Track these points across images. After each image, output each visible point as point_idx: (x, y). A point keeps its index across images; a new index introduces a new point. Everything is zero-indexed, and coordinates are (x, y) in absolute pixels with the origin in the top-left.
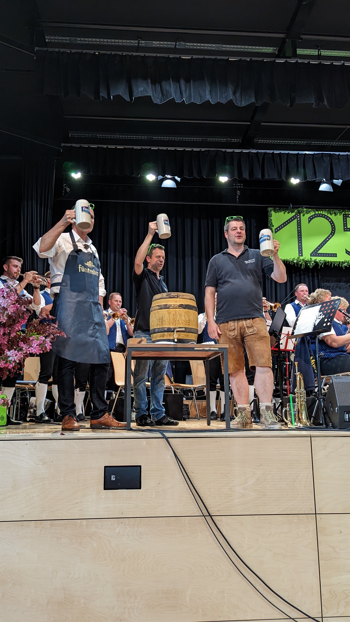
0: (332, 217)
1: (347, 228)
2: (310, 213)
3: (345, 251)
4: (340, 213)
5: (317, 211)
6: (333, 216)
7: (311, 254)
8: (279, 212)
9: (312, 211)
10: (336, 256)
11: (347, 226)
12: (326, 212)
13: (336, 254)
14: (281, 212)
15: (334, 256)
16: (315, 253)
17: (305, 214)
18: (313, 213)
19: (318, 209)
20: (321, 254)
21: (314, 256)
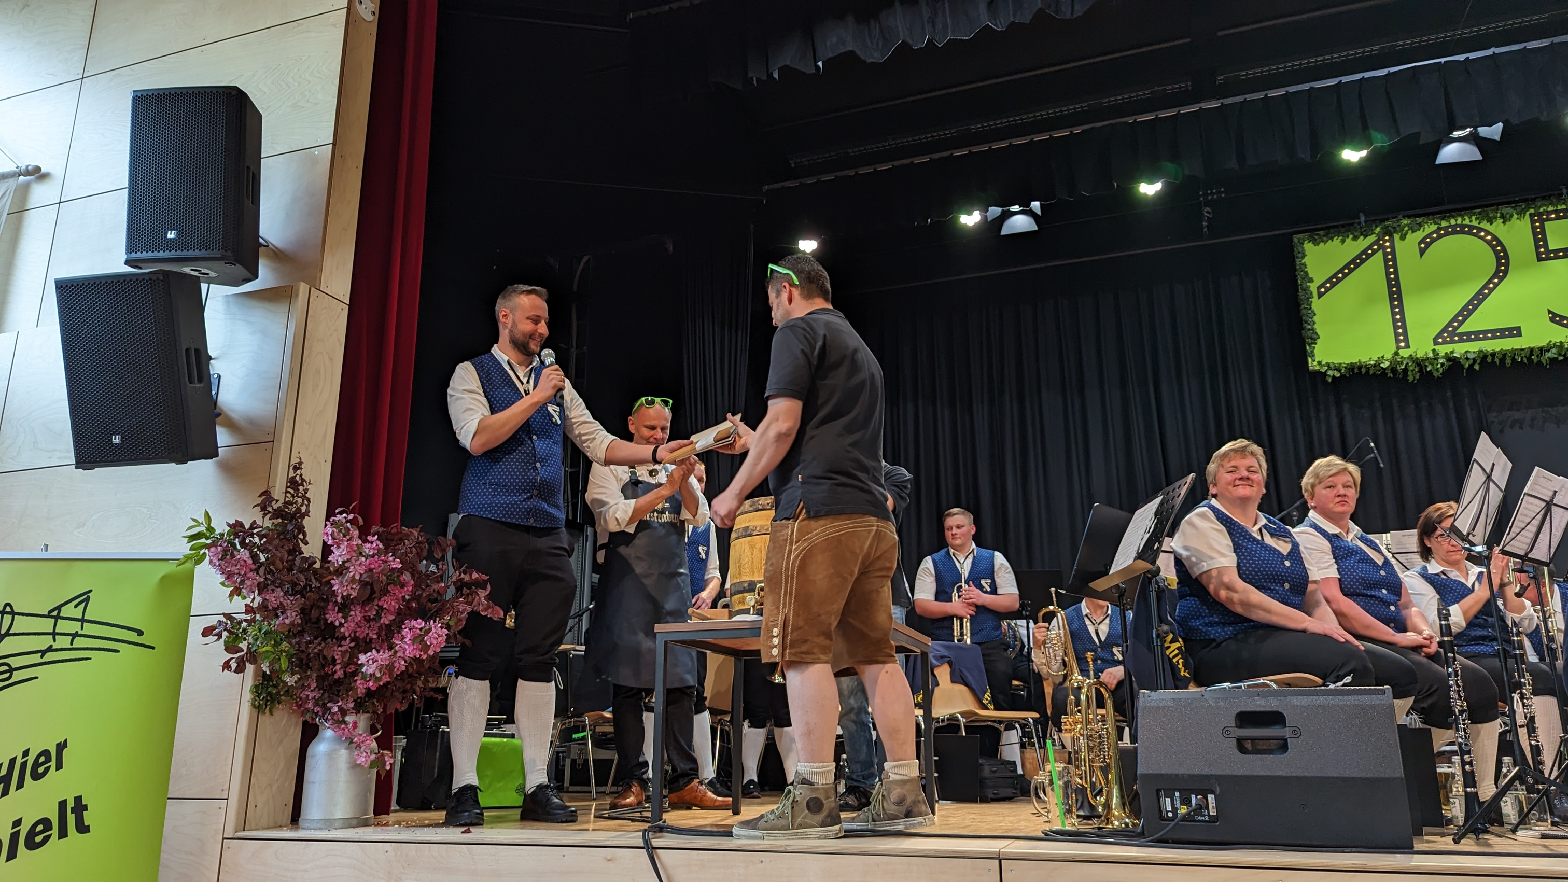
0: (1498, 228)
1: (1548, 252)
2: (1422, 229)
3: (1547, 317)
4: (1521, 213)
5: (1443, 219)
6: (1498, 225)
7: (1436, 339)
8: (1325, 242)
9: (1427, 223)
10: (1519, 334)
11: (1546, 245)
12: (1473, 218)
13: (1518, 329)
14: (1332, 239)
15: (1511, 336)
16: (1449, 333)
17: (1407, 232)
18: (1434, 227)
19: (1446, 214)
20: (1468, 334)
21: (1445, 342)
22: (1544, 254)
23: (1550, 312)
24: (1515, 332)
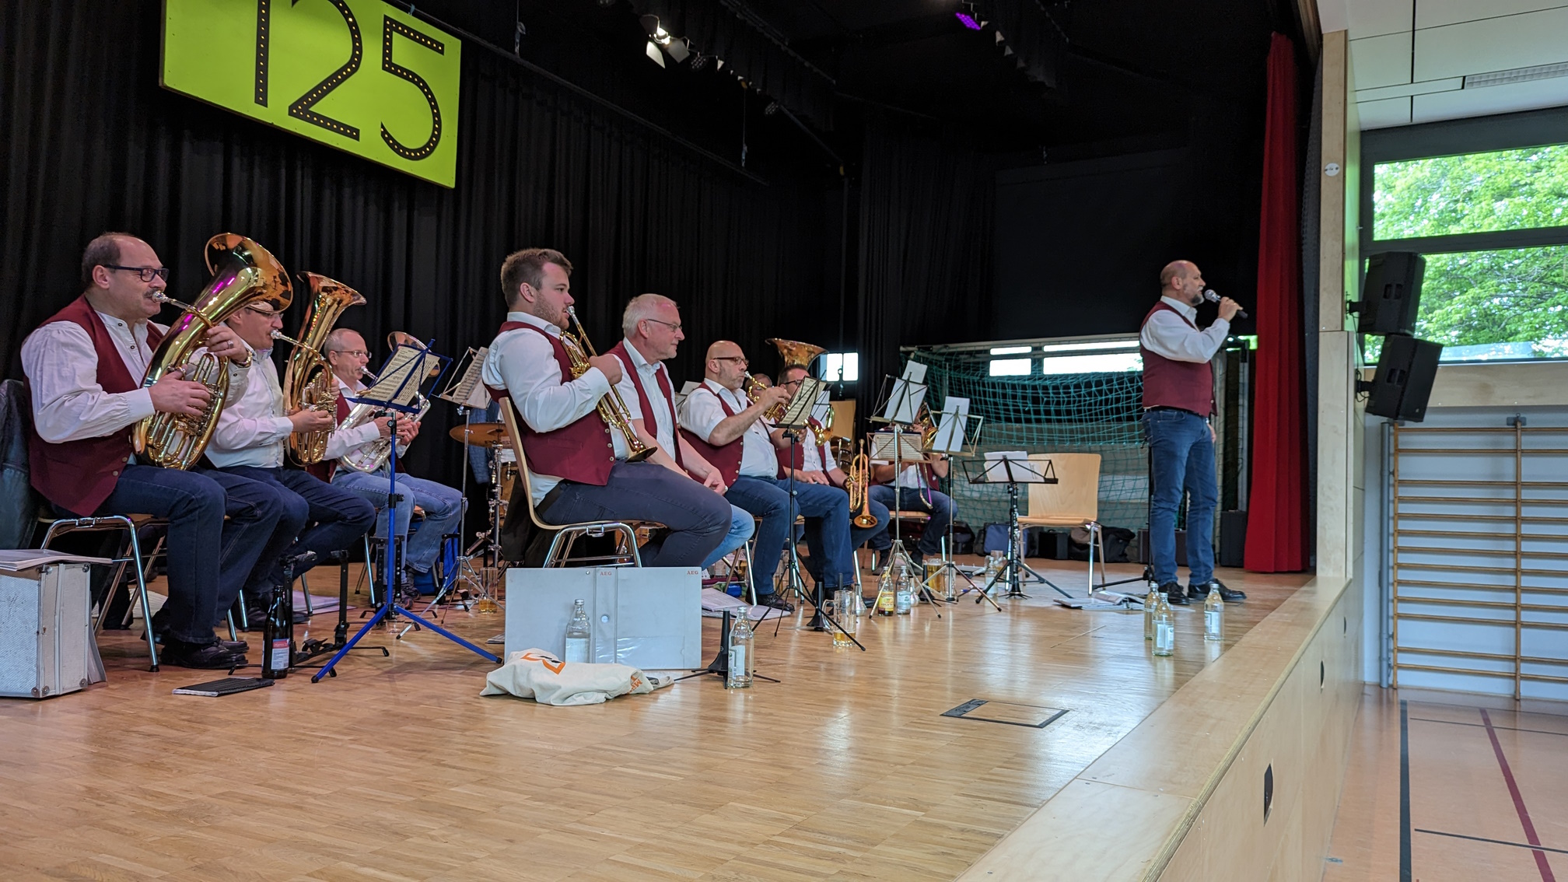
1: (390, 63)
3: (379, 130)
7: (291, 108)
10: (357, 138)
11: (390, 58)
13: (357, 131)
15: (350, 136)
16: (301, 108)
20: (320, 117)
21: (296, 116)
22: (389, 66)
23: (382, 126)
24: (353, 133)
